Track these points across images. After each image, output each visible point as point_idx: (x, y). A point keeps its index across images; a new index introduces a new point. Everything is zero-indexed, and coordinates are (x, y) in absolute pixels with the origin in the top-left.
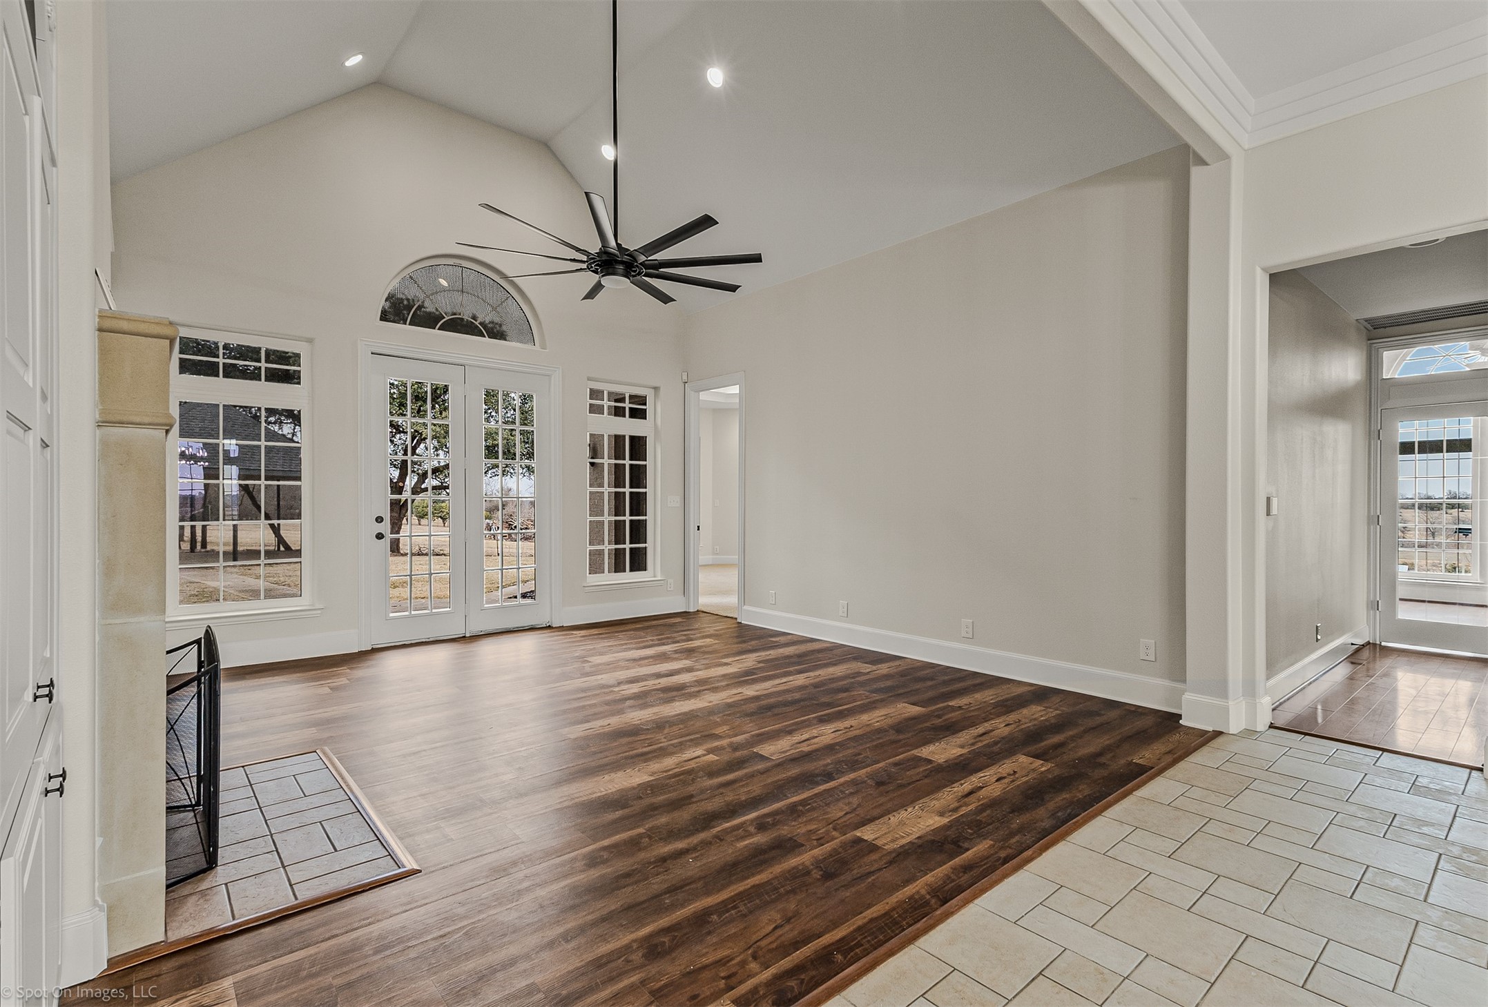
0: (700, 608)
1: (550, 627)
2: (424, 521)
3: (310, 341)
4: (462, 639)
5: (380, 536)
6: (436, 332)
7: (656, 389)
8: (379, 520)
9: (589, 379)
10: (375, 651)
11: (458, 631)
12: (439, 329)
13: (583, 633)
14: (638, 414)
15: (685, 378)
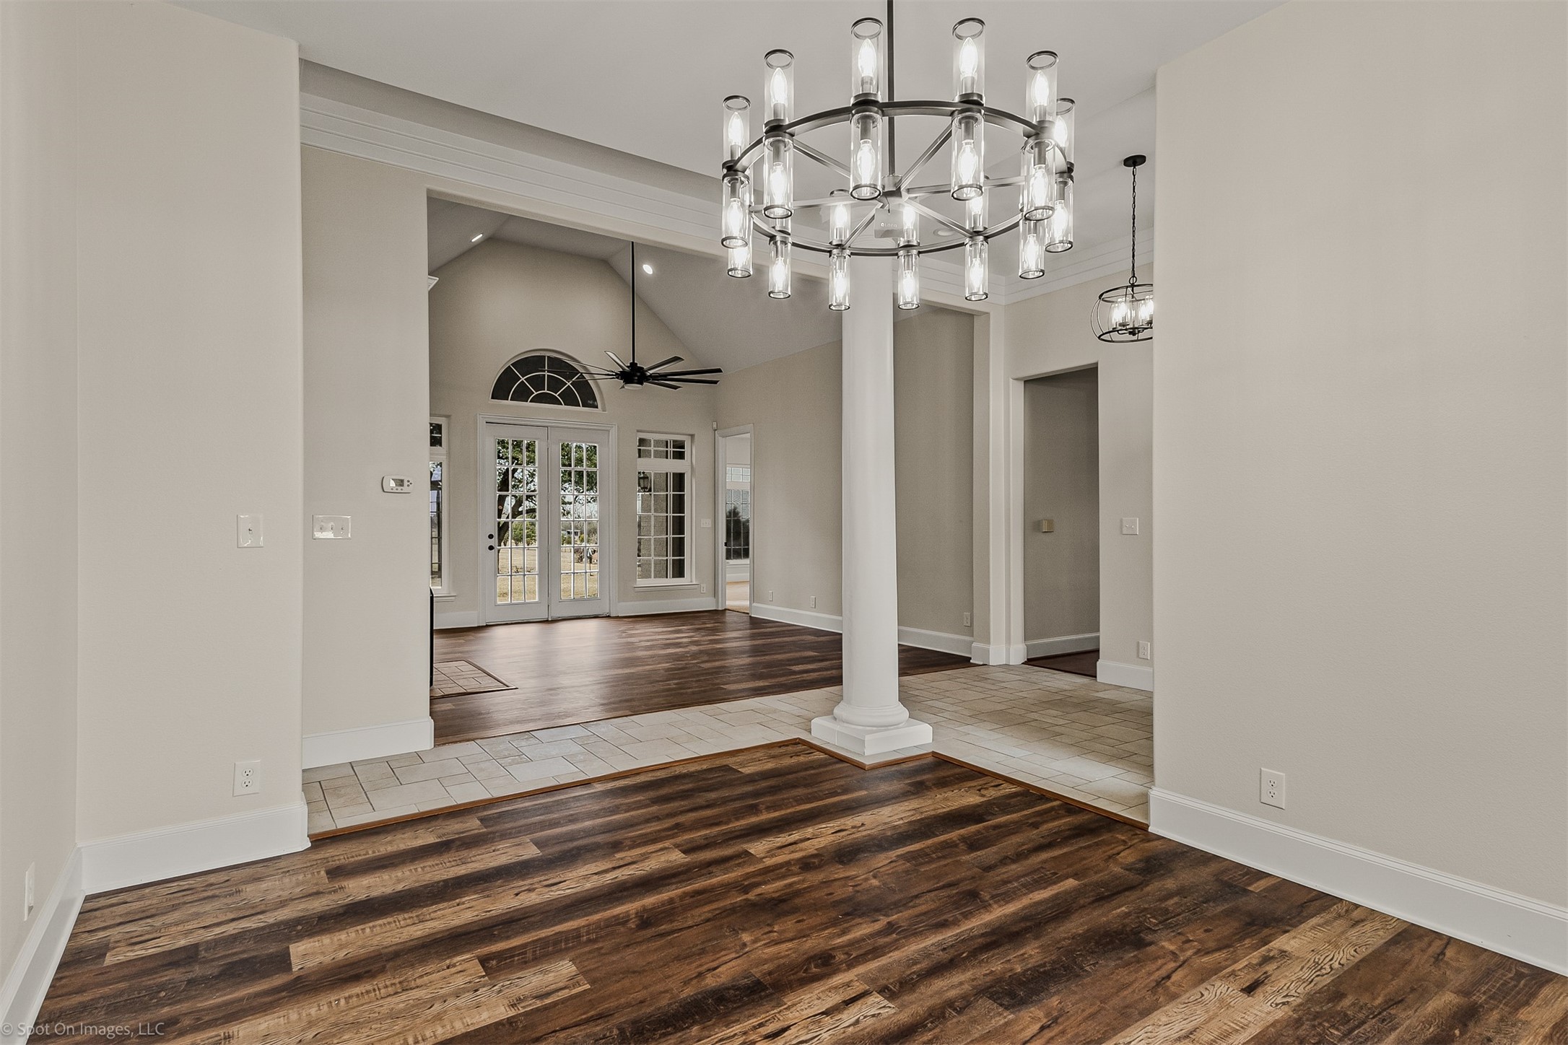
0: (727, 607)
1: (609, 617)
2: (521, 545)
3: (448, 417)
4: (546, 621)
5: (491, 548)
6: (528, 404)
7: (692, 436)
8: (491, 536)
9: (638, 431)
10: (488, 626)
11: (545, 617)
12: (530, 402)
13: (630, 620)
14: (680, 456)
15: (715, 426)
